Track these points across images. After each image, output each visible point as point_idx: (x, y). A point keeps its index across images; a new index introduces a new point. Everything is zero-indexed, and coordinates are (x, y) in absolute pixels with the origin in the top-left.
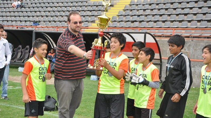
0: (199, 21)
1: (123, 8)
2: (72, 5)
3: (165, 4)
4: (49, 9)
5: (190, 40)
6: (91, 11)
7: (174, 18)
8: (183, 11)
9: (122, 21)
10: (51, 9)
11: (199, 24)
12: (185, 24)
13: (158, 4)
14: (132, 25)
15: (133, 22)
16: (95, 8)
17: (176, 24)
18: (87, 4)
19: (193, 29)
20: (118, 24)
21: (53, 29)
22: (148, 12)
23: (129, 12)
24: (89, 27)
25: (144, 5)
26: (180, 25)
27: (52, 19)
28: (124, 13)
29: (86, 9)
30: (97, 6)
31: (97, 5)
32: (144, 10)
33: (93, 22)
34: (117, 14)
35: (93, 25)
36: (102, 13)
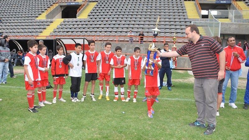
0: (106, 32)
1: (60, 24)
3: (85, 22)
4: (8, 24)
5: (103, 43)
6: (38, 25)
7: (91, 30)
8: (96, 26)
9: (56, 32)
10: (10, 24)
11: (106, 33)
12: (98, 34)
13: (81, 22)
14: (67, 34)
15: (67, 32)
16: (41, 23)
17: (93, 33)
18: (35, 21)
19: (103, 36)
20: (58, 33)
21: (14, 37)
22: (76, 26)
23: (63, 26)
24: (39, 36)
25: (72, 22)
26: (95, 34)
27: (11, 31)
28: (61, 27)
29: (35, 24)
30: (42, 22)
31: (39, 21)
32: (73, 25)
33: (41, 32)
34: (56, 27)
35: (41, 34)
36: (46, 27)
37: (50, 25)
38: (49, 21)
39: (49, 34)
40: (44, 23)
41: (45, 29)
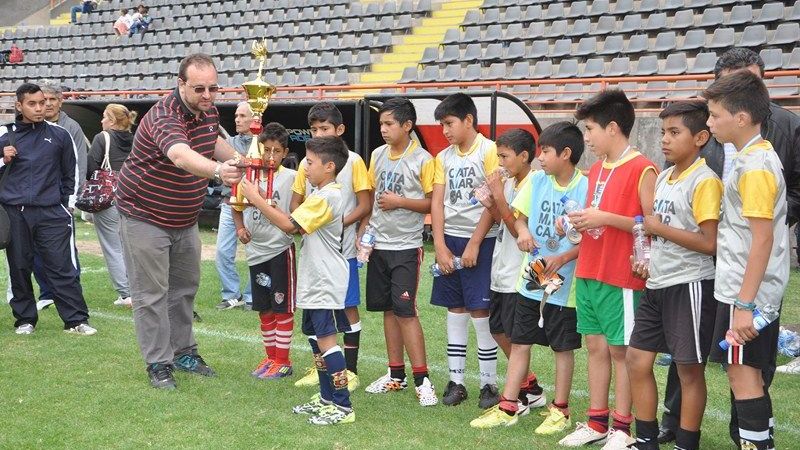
0: (692, 53)
1: (461, 21)
2: (300, 16)
6: (359, 34)
7: (616, 44)
8: (645, 21)
9: (454, 62)
10: (237, 32)
11: (690, 61)
12: (647, 65)
14: (485, 73)
15: (488, 63)
16: (372, 23)
17: (622, 65)
18: (347, 13)
19: (672, 78)
20: (443, 71)
22: (537, 29)
23: (477, 33)
24: (352, 85)
25: (525, 7)
27: (236, 65)
28: (462, 36)
29: (344, 27)
30: (379, 17)
31: (381, 12)
33: (366, 68)
34: (441, 39)
35: (366, 78)
36: (395, 39)
37: (416, 30)
38: (415, 10)
39: (398, 77)
40: (389, 22)
41: (386, 49)
